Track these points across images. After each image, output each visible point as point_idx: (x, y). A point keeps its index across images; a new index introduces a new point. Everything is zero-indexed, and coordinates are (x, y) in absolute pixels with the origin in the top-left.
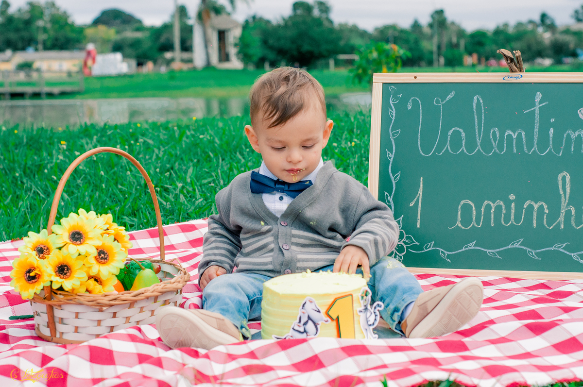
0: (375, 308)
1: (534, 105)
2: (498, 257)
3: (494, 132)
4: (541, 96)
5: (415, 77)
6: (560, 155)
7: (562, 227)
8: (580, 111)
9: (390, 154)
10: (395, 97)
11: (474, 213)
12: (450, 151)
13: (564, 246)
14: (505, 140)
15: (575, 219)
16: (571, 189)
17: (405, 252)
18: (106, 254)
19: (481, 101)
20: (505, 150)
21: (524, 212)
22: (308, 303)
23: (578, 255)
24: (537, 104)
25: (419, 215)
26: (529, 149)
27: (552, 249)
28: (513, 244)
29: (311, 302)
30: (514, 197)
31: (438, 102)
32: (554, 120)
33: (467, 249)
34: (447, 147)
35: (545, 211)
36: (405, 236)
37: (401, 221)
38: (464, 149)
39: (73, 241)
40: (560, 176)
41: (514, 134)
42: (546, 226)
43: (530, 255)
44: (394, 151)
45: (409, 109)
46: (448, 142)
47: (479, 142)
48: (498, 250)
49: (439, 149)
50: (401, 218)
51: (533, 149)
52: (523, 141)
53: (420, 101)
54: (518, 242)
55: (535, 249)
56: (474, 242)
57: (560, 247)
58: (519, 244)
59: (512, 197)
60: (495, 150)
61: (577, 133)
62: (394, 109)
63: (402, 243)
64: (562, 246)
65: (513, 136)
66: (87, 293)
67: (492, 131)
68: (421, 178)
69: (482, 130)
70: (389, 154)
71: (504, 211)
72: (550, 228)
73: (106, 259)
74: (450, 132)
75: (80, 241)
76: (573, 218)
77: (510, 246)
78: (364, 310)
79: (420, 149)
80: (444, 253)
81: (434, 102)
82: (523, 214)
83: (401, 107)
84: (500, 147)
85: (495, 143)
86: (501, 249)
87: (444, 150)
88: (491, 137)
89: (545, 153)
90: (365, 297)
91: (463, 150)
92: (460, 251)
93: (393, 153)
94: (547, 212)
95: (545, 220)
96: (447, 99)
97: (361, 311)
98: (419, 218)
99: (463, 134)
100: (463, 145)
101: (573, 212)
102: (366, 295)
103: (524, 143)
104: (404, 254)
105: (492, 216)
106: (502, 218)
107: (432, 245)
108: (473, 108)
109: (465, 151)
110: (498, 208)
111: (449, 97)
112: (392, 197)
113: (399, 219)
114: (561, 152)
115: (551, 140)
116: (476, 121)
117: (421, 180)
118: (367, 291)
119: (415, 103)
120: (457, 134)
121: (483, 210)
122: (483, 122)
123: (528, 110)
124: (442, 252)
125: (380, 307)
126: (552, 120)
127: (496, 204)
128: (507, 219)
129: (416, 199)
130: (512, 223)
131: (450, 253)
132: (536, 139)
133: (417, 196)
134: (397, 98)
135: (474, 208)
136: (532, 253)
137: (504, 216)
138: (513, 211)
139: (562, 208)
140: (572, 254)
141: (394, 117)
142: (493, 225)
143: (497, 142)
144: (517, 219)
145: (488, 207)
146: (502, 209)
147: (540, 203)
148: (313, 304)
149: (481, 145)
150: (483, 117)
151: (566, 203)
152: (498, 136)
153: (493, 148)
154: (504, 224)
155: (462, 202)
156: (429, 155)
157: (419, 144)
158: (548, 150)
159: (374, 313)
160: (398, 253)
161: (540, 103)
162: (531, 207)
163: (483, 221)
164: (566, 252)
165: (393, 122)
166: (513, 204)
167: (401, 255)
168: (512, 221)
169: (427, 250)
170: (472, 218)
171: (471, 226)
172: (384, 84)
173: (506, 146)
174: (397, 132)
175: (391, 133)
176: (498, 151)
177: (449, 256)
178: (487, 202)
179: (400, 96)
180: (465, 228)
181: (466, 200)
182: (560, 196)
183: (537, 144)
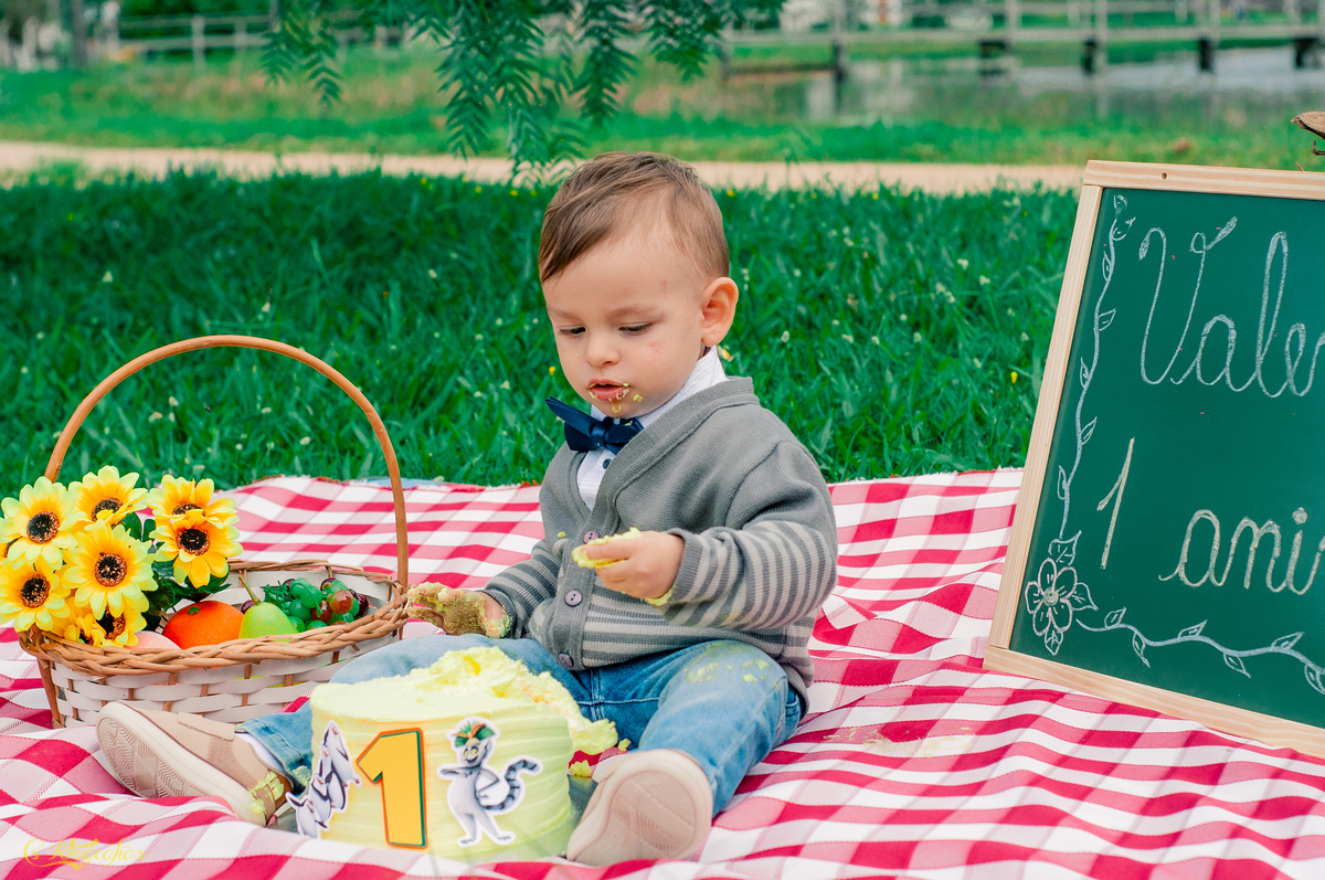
2: (1244, 672)
3: (1296, 335)
5: (1165, 175)
9: (1086, 371)
10: (1121, 226)
11: (1216, 546)
12: (1199, 377)
14: (1314, 360)
17: (1068, 626)
19: (1285, 249)
20: (1309, 386)
21: (1317, 560)
22: (331, 733)
25: (1110, 535)
28: (1278, 644)
29: (335, 732)
30: (1305, 516)
31: (1199, 246)
33: (1187, 638)
34: (1195, 367)
36: (1076, 584)
37: (1075, 545)
38: (1228, 375)
43: (1309, 677)
44: (1094, 365)
45: (1141, 257)
46: (1200, 354)
47: (1260, 359)
48: (1247, 653)
49: (1176, 373)
50: (1075, 539)
53: (1164, 240)
54: (1290, 640)
56: (1202, 625)
59: (1300, 516)
60: (1288, 385)
62: (1113, 257)
63: (1067, 602)
67: (1291, 333)
68: (1132, 441)
69: (1273, 329)
70: (1083, 372)
71: (1277, 552)
74: (1208, 328)
77: (1272, 649)
78: (468, 772)
79: (1143, 364)
80: (1140, 642)
81: (1192, 244)
82: (1315, 566)
83: (1126, 250)
85: (1293, 364)
86: (1253, 652)
88: (1287, 348)
90: (472, 741)
91: (1224, 377)
92: (1171, 642)
93: (1092, 370)
96: (1219, 238)
98: (1109, 542)
99: (1233, 335)
100: (1228, 363)
104: (1066, 628)
105: (1251, 560)
106: (1270, 571)
107: (1121, 616)
108: (1264, 267)
109: (1229, 381)
110: (1267, 540)
111: (1224, 232)
112: (1070, 481)
113: (1072, 540)
116: (1265, 302)
117: (1131, 447)
119: (1155, 243)
120: (1221, 329)
121: (1234, 541)
122: (1278, 307)
124: (1138, 639)
127: (1263, 530)
128: (1279, 577)
129: (1111, 493)
130: (1286, 588)
131: (1152, 644)
133: (1116, 485)
134: (1125, 229)
135: (1217, 534)
136: (1315, 674)
137: (1275, 565)
138: (1295, 555)
141: (1110, 276)
142: (1247, 585)
143: (1296, 363)
145: (1247, 535)
146: (1273, 545)
148: (338, 737)
150: (1281, 293)
152: (1301, 348)
153: (1285, 378)
154: (1270, 587)
155: (1199, 515)
156: (1157, 382)
157: (1144, 351)
159: (508, 780)
160: (1056, 626)
163: (1229, 572)
165: (1105, 290)
166: (1298, 537)
167: (1061, 631)
168: (1288, 582)
169: (1109, 628)
170: (1209, 561)
171: (1203, 580)
172: (1104, 189)
173: (1314, 376)
174: (1109, 317)
175: (1097, 317)
176: (1293, 388)
177: (1149, 651)
178: (1246, 522)
179: (1130, 222)
180: (1191, 585)
181: (1206, 511)
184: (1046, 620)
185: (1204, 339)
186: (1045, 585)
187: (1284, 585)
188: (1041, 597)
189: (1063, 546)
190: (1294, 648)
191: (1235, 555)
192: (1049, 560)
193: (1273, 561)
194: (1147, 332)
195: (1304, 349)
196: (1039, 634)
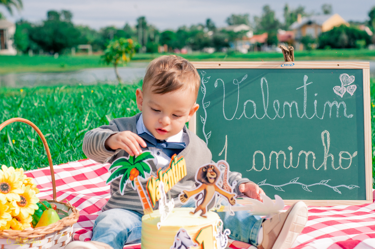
0: (225, 234)
1: (303, 85)
2: (282, 190)
3: (276, 103)
4: (307, 78)
5: (220, 65)
6: (322, 119)
7: (325, 168)
8: (334, 88)
9: (203, 119)
10: (205, 79)
11: (264, 160)
12: (246, 116)
13: (327, 182)
14: (284, 109)
15: (334, 163)
16: (330, 142)
18: (24, 199)
19: (266, 82)
20: (284, 115)
21: (299, 159)
22: (181, 233)
23: (337, 188)
24: (305, 83)
26: (301, 116)
27: (319, 184)
28: (292, 181)
29: (184, 232)
30: (292, 148)
31: (236, 82)
32: (317, 94)
33: (261, 185)
34: (244, 114)
35: (313, 158)
38: (256, 115)
39: (2, 190)
40: (323, 133)
41: (290, 104)
42: (315, 168)
43: (304, 188)
44: (206, 117)
45: (216, 87)
46: (244, 110)
47: (266, 110)
48: (282, 186)
49: (238, 115)
51: (303, 115)
52: (296, 109)
53: (223, 82)
54: (296, 180)
55: (308, 185)
56: (265, 181)
57: (324, 183)
58: (296, 181)
59: (290, 148)
60: (277, 116)
61: (333, 104)
62: (205, 88)
64: (326, 182)
65: (289, 105)
66: (11, 229)
67: (274, 103)
69: (268, 102)
70: (202, 119)
71: (285, 158)
72: (318, 170)
73: (24, 203)
74: (245, 103)
75: (7, 191)
76: (333, 162)
77: (290, 183)
79: (224, 115)
81: (233, 82)
82: (299, 160)
83: (209, 85)
84: (281, 114)
86: (284, 185)
87: (242, 116)
88: (274, 107)
89: (312, 118)
90: (219, 226)
91: (254, 116)
93: (206, 119)
94: (315, 158)
95: (314, 164)
96: (242, 80)
97: (217, 237)
99: (255, 105)
100: (255, 112)
101: (333, 158)
102: (220, 225)
103: (297, 111)
105: (277, 162)
106: (284, 163)
108: (260, 86)
109: (256, 117)
110: (281, 156)
111: (244, 79)
114: (323, 116)
115: (315, 108)
116: (263, 96)
117: (226, 137)
118: (220, 222)
119: (220, 83)
120: (250, 104)
121: (270, 158)
122: (268, 96)
123: (299, 87)
125: (228, 233)
126: (316, 95)
127: (279, 153)
128: (287, 164)
129: (223, 151)
130: (291, 167)
132: (306, 107)
133: (224, 148)
134: (207, 80)
135: (264, 157)
136: (306, 187)
137: (285, 162)
138: (291, 158)
139: (325, 155)
140: (333, 188)
141: (205, 93)
142: (277, 168)
143: (278, 110)
144: (294, 164)
145: (274, 155)
146: (284, 157)
147: (310, 152)
148: (185, 233)
149: (267, 112)
150: (268, 93)
151: (328, 152)
152: (279, 106)
153: (275, 114)
154: (285, 167)
155: (256, 153)
156: (231, 119)
157: (224, 111)
158: (313, 116)
159: (225, 237)
161: (307, 83)
162: (303, 155)
163: (270, 166)
164: (329, 186)
165: (204, 96)
166: (291, 154)
170: (263, 164)
171: (262, 169)
173: (285, 113)
174: (208, 104)
175: (204, 104)
176: (279, 116)
178: (273, 152)
179: (209, 78)
180: (258, 171)
181: (259, 151)
182: (323, 147)
183: (306, 111)
185: (245, 107)
187: (290, 166)
190: (298, 182)
191: (271, 161)
193: (284, 161)
194: (224, 107)
195: (280, 106)
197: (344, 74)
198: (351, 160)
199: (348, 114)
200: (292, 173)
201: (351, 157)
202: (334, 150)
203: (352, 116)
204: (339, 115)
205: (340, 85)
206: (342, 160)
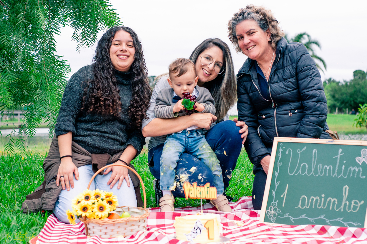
1: (338, 154)
2: (314, 222)
3: (320, 166)
4: (341, 150)
5: (291, 140)
6: (346, 178)
7: (342, 210)
8: (356, 158)
10: (282, 148)
11: (306, 201)
12: (301, 173)
13: (342, 219)
14: (324, 170)
16: (348, 194)
19: (316, 152)
20: (323, 174)
21: (327, 203)
23: (348, 224)
24: (339, 154)
26: (333, 175)
27: (337, 220)
28: (320, 217)
29: (199, 221)
31: (299, 151)
33: (302, 217)
35: (336, 203)
36: (277, 210)
38: (307, 173)
40: (344, 187)
41: (328, 167)
42: (336, 209)
43: (327, 222)
44: (278, 172)
45: (287, 154)
46: (300, 169)
47: (313, 170)
48: (314, 219)
49: (296, 172)
50: (277, 202)
51: (335, 175)
53: (292, 151)
56: (305, 215)
57: (340, 220)
59: (323, 195)
61: (354, 168)
62: (281, 154)
63: (276, 213)
68: (287, 185)
69: (315, 165)
70: (276, 173)
71: (319, 202)
72: (337, 211)
74: (302, 165)
76: (347, 207)
77: (319, 218)
79: (289, 172)
80: (292, 219)
81: (297, 151)
83: (284, 152)
84: (321, 173)
87: (298, 173)
88: (318, 168)
89: (339, 177)
92: (299, 218)
95: (335, 207)
98: (284, 202)
99: (307, 166)
100: (306, 171)
101: (348, 204)
103: (331, 172)
105: (314, 203)
106: (318, 205)
107: (288, 215)
108: (312, 154)
110: (317, 200)
111: (304, 149)
112: (275, 192)
114: (346, 176)
115: (343, 171)
119: (290, 151)
120: (304, 165)
121: (310, 200)
122: (316, 161)
123: (335, 156)
124: (291, 218)
126: (345, 162)
127: (316, 198)
128: (320, 206)
129: (284, 194)
130: (321, 208)
131: (294, 219)
132: (337, 170)
133: (285, 192)
135: (307, 199)
138: (323, 202)
139: (343, 202)
140: (345, 223)
141: (280, 157)
142: (313, 208)
143: (320, 170)
144: (324, 205)
145: (313, 199)
147: (334, 199)
149: (314, 171)
150: (316, 159)
151: (345, 200)
153: (318, 173)
154: (318, 207)
155: (303, 196)
156: (292, 175)
157: (289, 169)
158: (341, 175)
161: (341, 153)
162: (330, 200)
163: (309, 206)
164: (342, 222)
165: (280, 159)
166: (323, 199)
167: (275, 218)
168: (322, 206)
169: (285, 217)
170: (305, 204)
171: (304, 207)
172: (278, 142)
173: (324, 172)
174: (281, 164)
175: (278, 164)
176: (320, 175)
177: (294, 220)
178: (312, 197)
179: (284, 148)
180: (302, 208)
182: (343, 196)
183: (337, 172)
184: (271, 217)
185: (301, 167)
186: (271, 210)
188: (270, 213)
189: (274, 204)
190: (324, 217)
191: (311, 203)
192: (271, 206)
194: (289, 167)
195: (322, 168)
196: (270, 219)
197: (364, 149)
198: (359, 206)
199: (362, 175)
200: (321, 212)
201: (359, 205)
202: (349, 199)
203: (364, 177)
204: (357, 176)
205: (360, 156)
206: (353, 206)
